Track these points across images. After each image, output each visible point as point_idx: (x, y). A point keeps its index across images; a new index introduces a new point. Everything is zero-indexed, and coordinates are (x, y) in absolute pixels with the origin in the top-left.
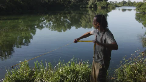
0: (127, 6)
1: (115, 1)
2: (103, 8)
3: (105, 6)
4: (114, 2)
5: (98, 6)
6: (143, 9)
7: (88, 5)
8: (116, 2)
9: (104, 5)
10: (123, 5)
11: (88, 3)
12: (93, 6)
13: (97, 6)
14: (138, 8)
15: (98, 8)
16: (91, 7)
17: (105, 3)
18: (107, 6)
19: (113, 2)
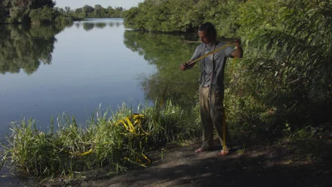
0: (96, 17)
1: (66, 8)
2: (45, 23)
3: (50, 18)
4: (64, 9)
5: (32, 20)
6: (140, 22)
7: (9, 17)
8: (69, 8)
9: (46, 15)
10: (87, 16)
11: (9, 13)
12: (20, 20)
13: (30, 18)
14: (129, 20)
15: (34, 23)
16: (15, 23)
17: (49, 12)
18: (54, 18)
19: (62, 9)
